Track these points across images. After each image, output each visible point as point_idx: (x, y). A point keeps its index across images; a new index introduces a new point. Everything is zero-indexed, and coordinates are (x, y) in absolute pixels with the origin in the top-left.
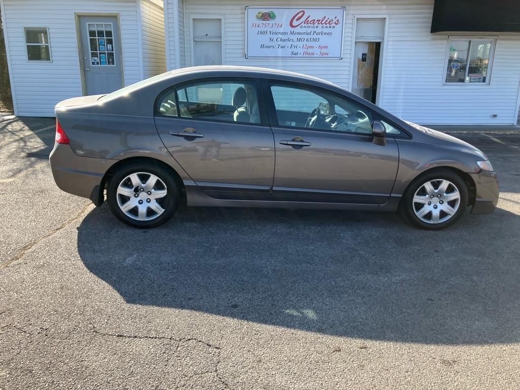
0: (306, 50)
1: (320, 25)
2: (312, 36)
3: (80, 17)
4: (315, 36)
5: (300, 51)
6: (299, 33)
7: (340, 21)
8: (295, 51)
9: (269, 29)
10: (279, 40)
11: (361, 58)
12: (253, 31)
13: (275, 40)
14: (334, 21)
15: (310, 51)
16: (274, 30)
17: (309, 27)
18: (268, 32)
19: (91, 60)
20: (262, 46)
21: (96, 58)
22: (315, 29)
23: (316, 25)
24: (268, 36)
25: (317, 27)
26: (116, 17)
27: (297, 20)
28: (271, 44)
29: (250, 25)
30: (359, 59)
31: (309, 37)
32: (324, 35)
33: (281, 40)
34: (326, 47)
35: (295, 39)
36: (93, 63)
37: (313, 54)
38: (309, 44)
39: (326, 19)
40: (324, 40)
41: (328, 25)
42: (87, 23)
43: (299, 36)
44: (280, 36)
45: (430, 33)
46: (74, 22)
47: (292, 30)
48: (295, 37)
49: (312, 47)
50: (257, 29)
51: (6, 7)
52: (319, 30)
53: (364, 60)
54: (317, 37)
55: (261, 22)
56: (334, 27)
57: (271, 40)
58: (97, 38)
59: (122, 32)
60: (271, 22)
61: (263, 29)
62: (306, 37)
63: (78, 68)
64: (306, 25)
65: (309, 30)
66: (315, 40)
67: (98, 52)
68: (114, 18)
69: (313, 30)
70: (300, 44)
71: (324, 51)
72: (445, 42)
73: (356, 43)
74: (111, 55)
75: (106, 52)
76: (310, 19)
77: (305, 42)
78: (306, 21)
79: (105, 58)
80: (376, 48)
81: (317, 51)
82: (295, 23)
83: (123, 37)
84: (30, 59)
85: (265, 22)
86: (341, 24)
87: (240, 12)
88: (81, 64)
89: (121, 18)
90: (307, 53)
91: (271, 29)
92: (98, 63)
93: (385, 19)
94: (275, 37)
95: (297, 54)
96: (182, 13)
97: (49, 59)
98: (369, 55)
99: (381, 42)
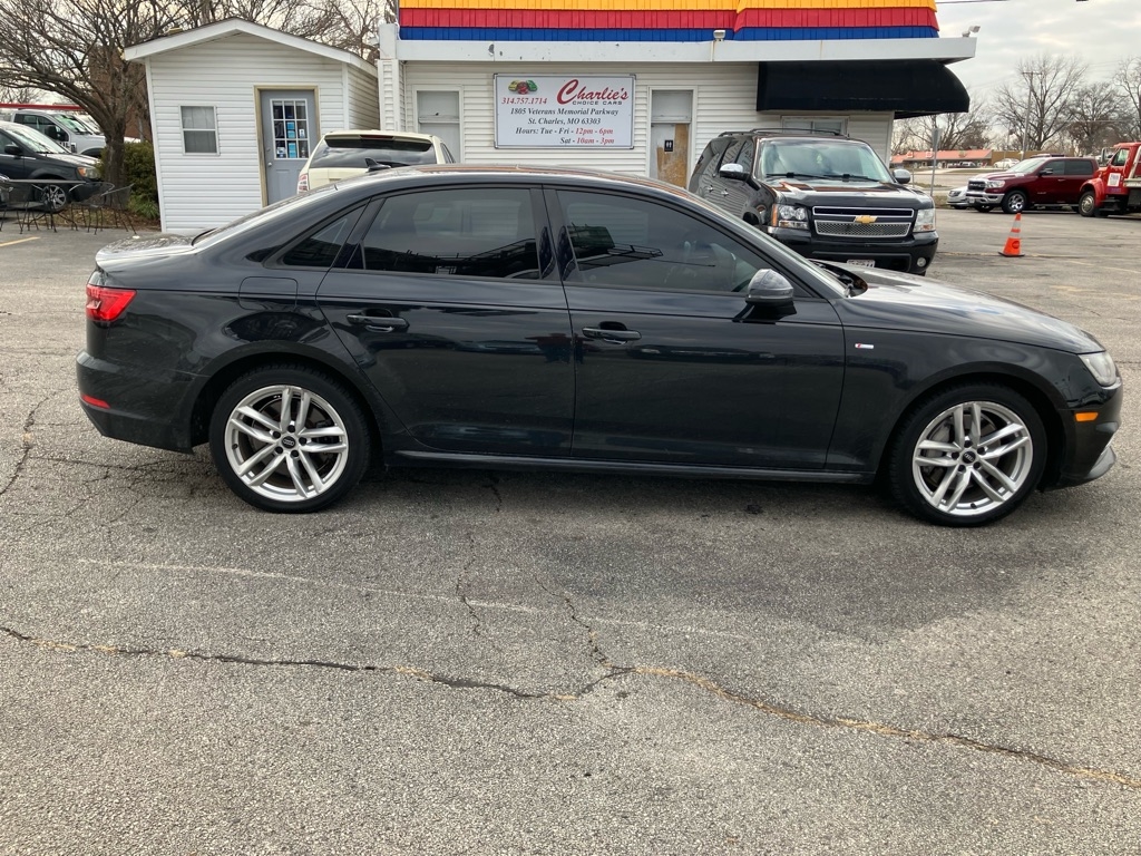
0: (581, 136)
1: (601, 101)
2: (589, 116)
3: (263, 93)
4: (594, 116)
5: (574, 137)
6: (571, 112)
7: (629, 94)
8: (566, 137)
9: (526, 106)
10: (542, 121)
11: (663, 146)
12: (505, 110)
13: (537, 121)
14: (620, 95)
15: (587, 137)
16: (536, 106)
17: (585, 103)
18: (527, 111)
19: (275, 151)
20: (519, 131)
21: (282, 149)
22: (594, 106)
23: (595, 99)
24: (528, 115)
25: (596, 103)
26: (313, 90)
27: (568, 93)
28: (532, 127)
29: (500, 101)
30: (659, 149)
31: (585, 117)
32: (606, 115)
33: (546, 121)
34: (611, 132)
35: (566, 121)
36: (278, 156)
37: (592, 141)
38: (586, 127)
39: (609, 92)
40: (607, 122)
41: (612, 100)
42: (271, 101)
43: (571, 116)
44: (543, 116)
45: (755, 113)
46: (253, 97)
47: (562, 106)
48: (565, 118)
49: (591, 132)
50: (511, 106)
51: (154, 78)
52: (600, 107)
53: (669, 149)
54: (597, 117)
55: (516, 96)
56: (620, 103)
57: (531, 121)
58: (284, 120)
59: (321, 112)
60: (530, 96)
61: (519, 106)
62: (581, 117)
63: (257, 162)
64: (580, 100)
65: (585, 108)
66: (594, 121)
67: (286, 139)
68: (311, 92)
69: (591, 107)
70: (573, 127)
71: (607, 136)
72: (777, 124)
73: (653, 125)
74: (302, 144)
75: (297, 140)
76: (586, 92)
77: (580, 125)
78: (581, 95)
79: (294, 148)
80: (683, 129)
81: (597, 137)
82: (565, 97)
83: (321, 118)
84: (187, 151)
85: (521, 96)
86: (629, 99)
87: (485, 82)
88: (261, 157)
89: (320, 92)
90: (583, 140)
91: (531, 106)
92: (284, 156)
93: (692, 91)
94: (536, 117)
95: (568, 141)
96: (402, 83)
97: (215, 151)
98: (678, 142)
99: (688, 124)
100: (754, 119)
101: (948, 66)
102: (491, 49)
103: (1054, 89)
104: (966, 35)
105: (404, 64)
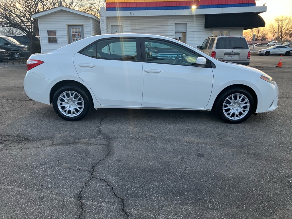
3: (69, 26)
26: (82, 25)
42: (71, 28)
45: (204, 29)
46: (66, 28)
51: (40, 23)
58: (75, 33)
59: (84, 31)
67: (75, 39)
68: (82, 26)
72: (210, 32)
73: (176, 33)
75: (78, 39)
80: (184, 34)
83: (85, 33)
84: (49, 42)
87: (129, 22)
89: (84, 26)
93: (186, 23)
96: (107, 23)
97: (56, 42)
98: (183, 37)
99: (185, 32)
100: (204, 30)
101: (259, 14)
102: (131, 13)
103: (285, 24)
104: (264, 5)
105: (107, 18)
